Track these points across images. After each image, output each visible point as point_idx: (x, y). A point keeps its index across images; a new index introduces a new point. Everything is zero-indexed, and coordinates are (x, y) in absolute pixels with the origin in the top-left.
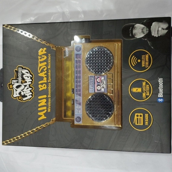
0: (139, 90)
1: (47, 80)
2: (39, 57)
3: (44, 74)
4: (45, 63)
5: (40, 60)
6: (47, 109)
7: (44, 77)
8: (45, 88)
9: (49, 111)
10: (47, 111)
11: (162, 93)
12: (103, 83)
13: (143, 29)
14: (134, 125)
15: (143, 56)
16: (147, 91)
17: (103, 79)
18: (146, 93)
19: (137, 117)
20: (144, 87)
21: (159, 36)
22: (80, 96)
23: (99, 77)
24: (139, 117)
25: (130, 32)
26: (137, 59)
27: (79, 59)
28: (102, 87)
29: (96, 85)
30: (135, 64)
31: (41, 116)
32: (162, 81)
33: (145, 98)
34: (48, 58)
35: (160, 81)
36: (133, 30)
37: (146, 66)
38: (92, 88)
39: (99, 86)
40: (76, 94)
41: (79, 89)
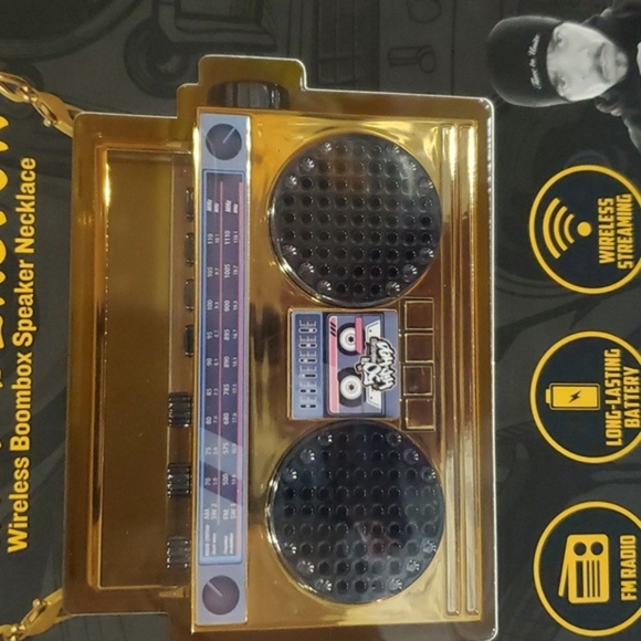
0: (588, 397)
1: (7, 329)
12: (374, 356)
13: (598, 55)
14: (562, 604)
15: (604, 204)
16: (626, 404)
17: (379, 335)
18: (624, 418)
19: (579, 558)
20: (610, 379)
22: (236, 442)
23: (349, 319)
24: (589, 556)
25: (533, 63)
26: (571, 217)
27: (228, 203)
28: (368, 380)
29: (334, 371)
30: (564, 248)
33: (620, 442)
38: (308, 386)
39: (355, 374)
40: (207, 427)
41: (224, 397)
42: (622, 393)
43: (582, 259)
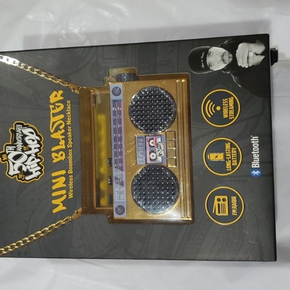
0: (220, 157)
1: (66, 144)
2: (51, 107)
3: (61, 135)
4: (62, 116)
5: (52, 112)
6: (67, 194)
7: (61, 140)
8: (63, 158)
9: (71, 196)
10: (67, 197)
11: (258, 160)
12: (159, 147)
13: (223, 56)
14: (214, 216)
15: (225, 101)
16: (233, 159)
17: (160, 141)
18: (232, 162)
19: (219, 203)
20: (227, 152)
21: (250, 66)
22: (122, 170)
23: (151, 137)
24: (221, 202)
25: (202, 61)
26: (214, 105)
27: (118, 108)
28: (158, 154)
29: (148, 152)
30: (212, 114)
31: (58, 205)
32: (256, 141)
33: (231, 170)
34: (66, 107)
35: (255, 141)
36: (207, 58)
37: (231, 117)
38: (141, 156)
39: (153, 152)
40: (115, 167)
41: (119, 159)
42: (231, 155)
43: (218, 117)
